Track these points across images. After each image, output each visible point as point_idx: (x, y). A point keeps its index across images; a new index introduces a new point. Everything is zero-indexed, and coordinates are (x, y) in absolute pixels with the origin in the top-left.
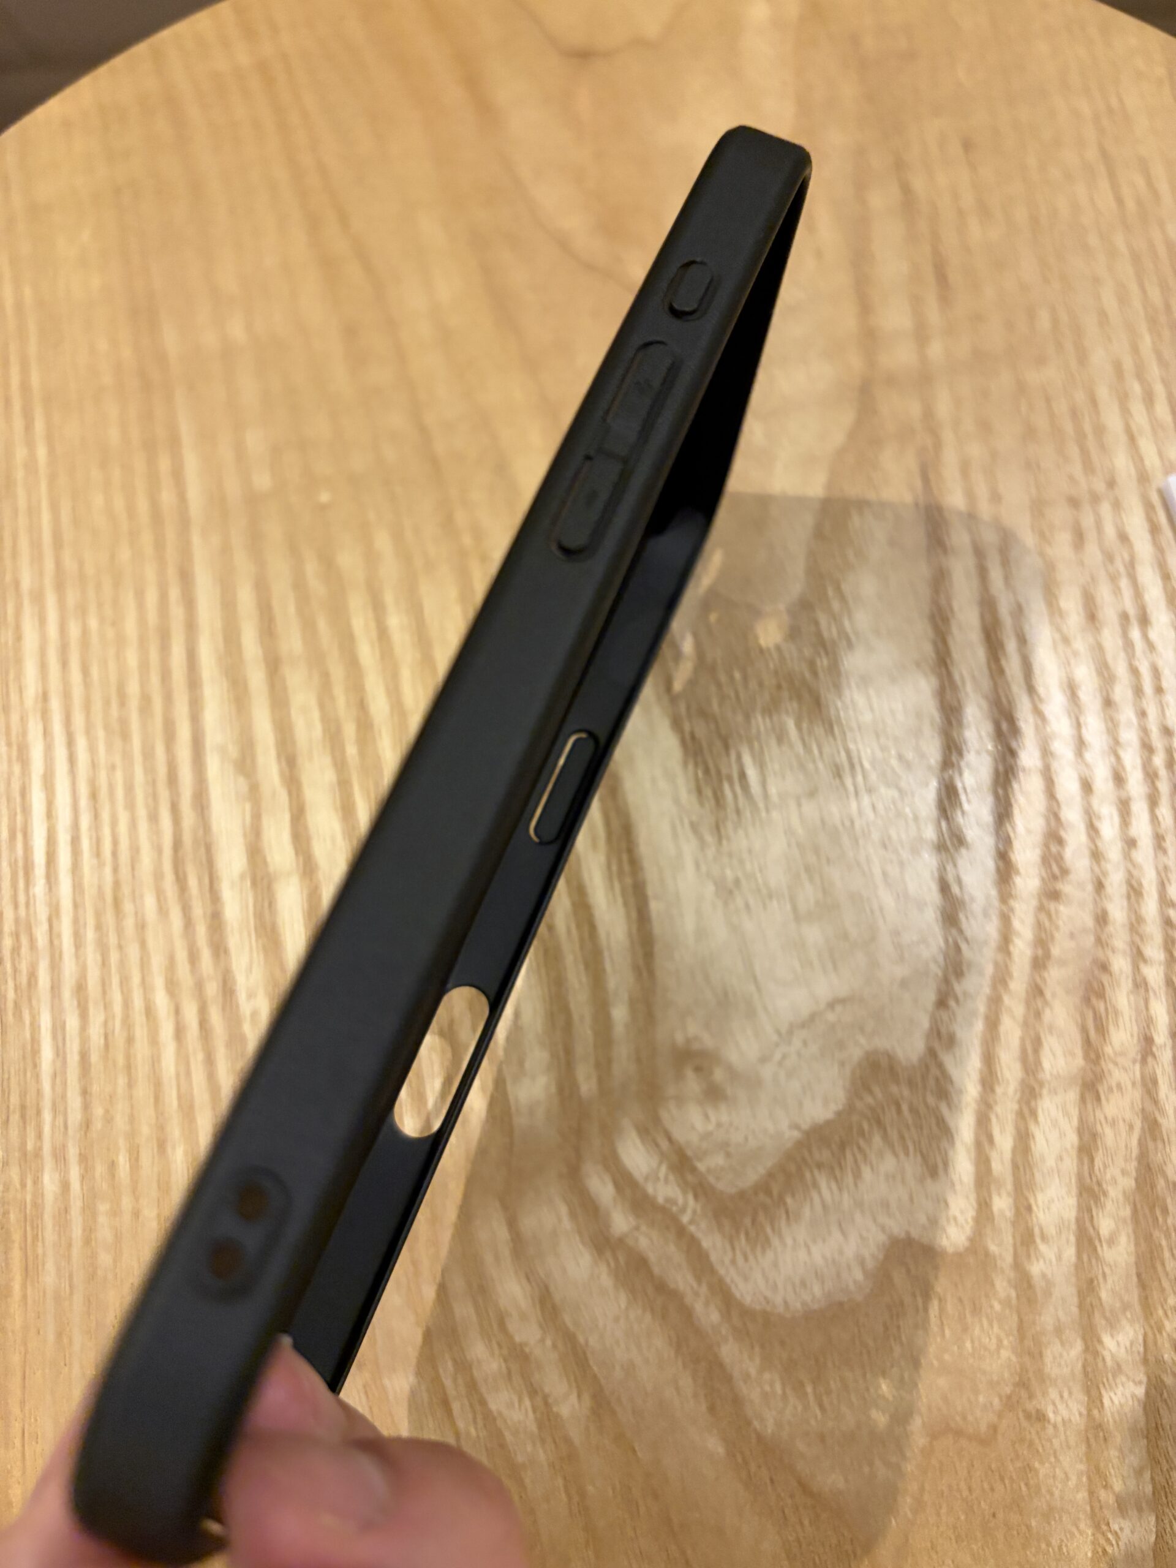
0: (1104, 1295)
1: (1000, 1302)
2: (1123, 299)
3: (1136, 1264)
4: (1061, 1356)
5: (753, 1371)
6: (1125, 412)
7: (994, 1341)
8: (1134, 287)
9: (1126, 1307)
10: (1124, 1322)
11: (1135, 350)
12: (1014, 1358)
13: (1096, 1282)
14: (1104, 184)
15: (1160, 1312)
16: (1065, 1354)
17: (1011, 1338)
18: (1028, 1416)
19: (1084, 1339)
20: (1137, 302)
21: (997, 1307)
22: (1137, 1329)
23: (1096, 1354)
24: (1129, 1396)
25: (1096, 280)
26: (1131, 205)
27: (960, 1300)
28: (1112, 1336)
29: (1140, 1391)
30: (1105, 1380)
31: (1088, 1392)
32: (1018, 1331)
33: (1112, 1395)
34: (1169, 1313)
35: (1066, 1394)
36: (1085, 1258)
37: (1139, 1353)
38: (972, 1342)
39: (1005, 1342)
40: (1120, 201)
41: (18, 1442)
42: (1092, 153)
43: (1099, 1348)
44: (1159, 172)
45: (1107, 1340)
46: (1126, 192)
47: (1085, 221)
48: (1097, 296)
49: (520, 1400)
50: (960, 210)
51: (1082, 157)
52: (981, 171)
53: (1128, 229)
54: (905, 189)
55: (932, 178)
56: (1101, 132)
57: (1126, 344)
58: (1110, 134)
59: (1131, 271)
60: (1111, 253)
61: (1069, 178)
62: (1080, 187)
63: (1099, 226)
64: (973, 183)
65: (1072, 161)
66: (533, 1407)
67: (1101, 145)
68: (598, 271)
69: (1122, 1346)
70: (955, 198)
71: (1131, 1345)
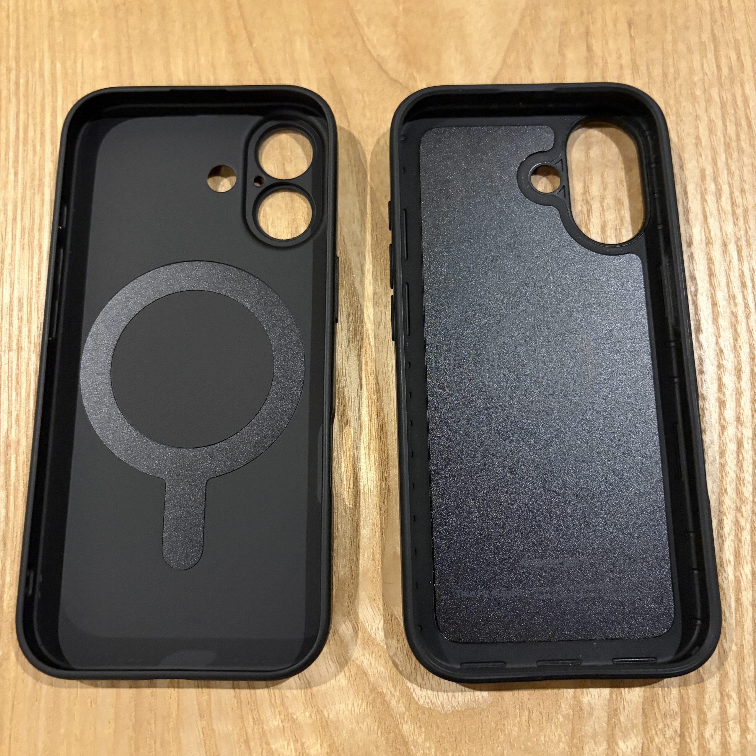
0: (622, 719)
1: (563, 717)
2: (711, 131)
3: (643, 702)
4: (594, 750)
5: (420, 741)
6: (704, 200)
7: (557, 737)
8: (719, 123)
9: (634, 726)
10: (632, 735)
11: (715, 162)
12: (567, 749)
13: (619, 711)
14: (710, 55)
15: (654, 732)
16: (596, 749)
17: (567, 737)
19: (608, 743)
20: (719, 134)
21: (561, 719)
22: (639, 740)
23: (614, 751)
25: (697, 117)
26: (725, 71)
27: (541, 713)
28: (624, 742)
32: (571, 734)
34: (658, 733)
36: (614, 696)
37: (638, 753)
38: (545, 737)
39: (563, 739)
40: (719, 68)
41: (7, 741)
42: (706, 36)
43: (616, 747)
44: (745, 49)
45: (621, 744)
46: (723, 62)
47: (696, 78)
48: (697, 127)
49: (288, 744)
50: (621, 65)
51: (700, 38)
52: (637, 41)
53: (721, 86)
54: (589, 49)
55: (607, 43)
56: (714, 22)
57: (710, 158)
58: (719, 23)
59: (719, 112)
60: (709, 101)
61: (690, 50)
62: (696, 58)
63: (704, 83)
64: (632, 49)
65: (693, 39)
66: (295, 749)
67: (712, 30)
68: (400, 83)
69: (629, 748)
70: (619, 57)
71: (635, 748)
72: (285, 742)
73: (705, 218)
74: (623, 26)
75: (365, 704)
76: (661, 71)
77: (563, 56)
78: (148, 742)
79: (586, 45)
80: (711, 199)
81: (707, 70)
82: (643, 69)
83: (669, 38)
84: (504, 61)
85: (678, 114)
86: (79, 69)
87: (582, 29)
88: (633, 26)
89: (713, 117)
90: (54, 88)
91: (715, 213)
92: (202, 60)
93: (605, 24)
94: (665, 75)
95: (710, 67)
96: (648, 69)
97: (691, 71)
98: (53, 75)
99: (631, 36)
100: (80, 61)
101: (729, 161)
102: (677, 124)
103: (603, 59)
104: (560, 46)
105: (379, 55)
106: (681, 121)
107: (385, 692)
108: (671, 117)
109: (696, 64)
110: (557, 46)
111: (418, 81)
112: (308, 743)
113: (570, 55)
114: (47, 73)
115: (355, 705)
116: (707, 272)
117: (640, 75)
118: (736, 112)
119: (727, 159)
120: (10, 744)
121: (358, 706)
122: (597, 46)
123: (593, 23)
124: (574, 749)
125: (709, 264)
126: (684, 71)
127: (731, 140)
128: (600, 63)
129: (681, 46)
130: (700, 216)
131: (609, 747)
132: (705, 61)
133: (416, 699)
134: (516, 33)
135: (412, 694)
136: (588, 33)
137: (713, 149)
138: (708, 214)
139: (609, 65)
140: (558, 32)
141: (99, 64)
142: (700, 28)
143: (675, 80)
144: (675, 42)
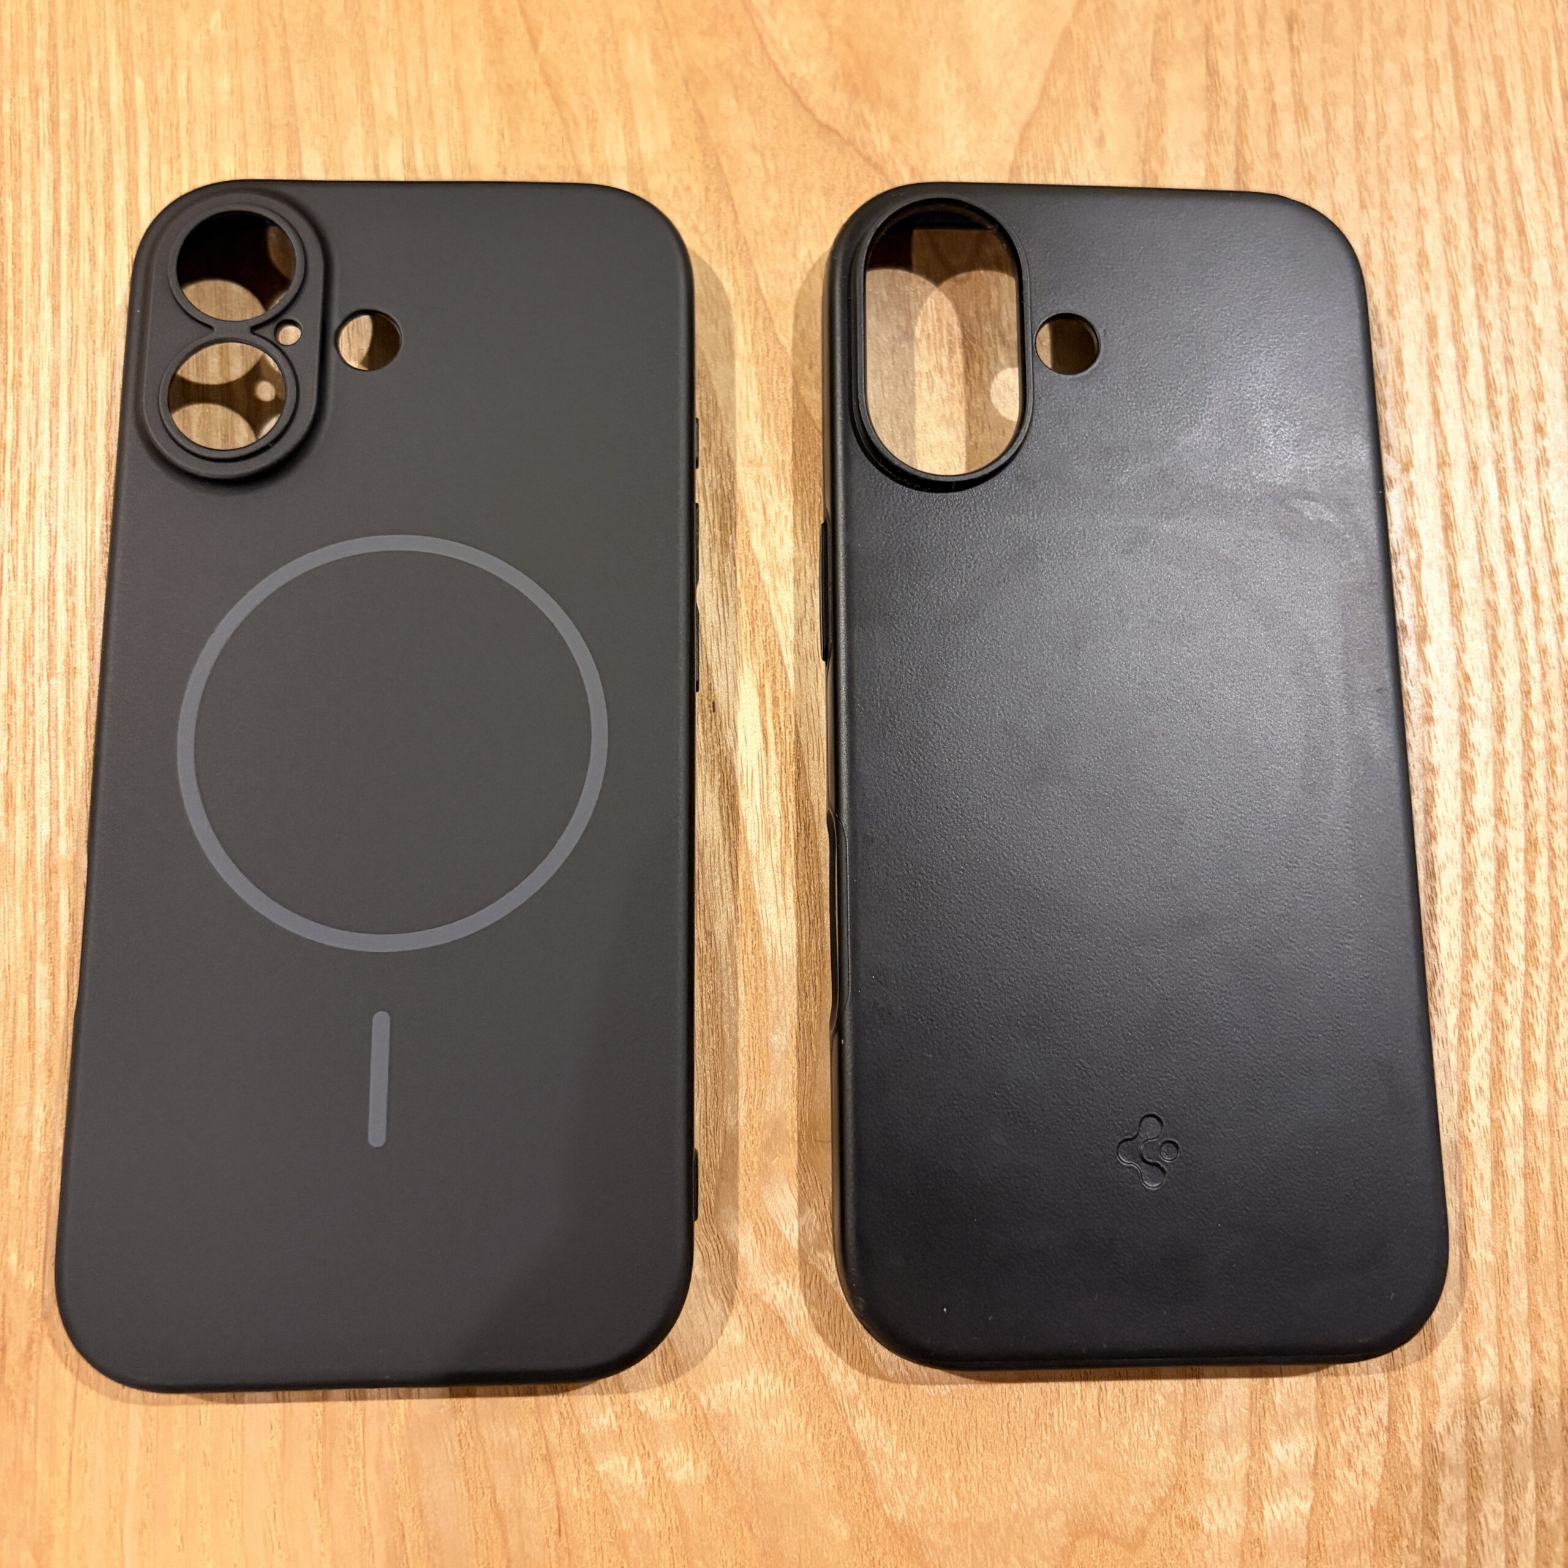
1: (1164, 1397)
2: (1448, 239)
4: (1224, 1460)
5: (888, 1450)
6: (1433, 377)
7: (1153, 1438)
8: (1464, 226)
9: (1300, 1413)
10: (1297, 1430)
12: (1173, 1459)
14: (1447, 88)
15: (1338, 1422)
16: (1228, 1458)
17: (1173, 1437)
18: (1181, 1523)
19: (1251, 1446)
20: (1464, 244)
21: (1161, 1401)
22: (1310, 1438)
23: (1262, 1461)
24: (1292, 1511)
25: (1421, 213)
26: (1475, 119)
28: (1282, 1445)
29: (1305, 1507)
30: (1268, 1491)
31: (1248, 1502)
32: (1181, 1431)
33: (1274, 1508)
34: (1347, 1424)
35: (1224, 1503)
37: (1308, 1463)
38: (1130, 1438)
39: (1166, 1440)
40: (1463, 113)
42: (1439, 48)
43: (1266, 1455)
45: (1277, 1449)
46: (1473, 101)
47: (1419, 134)
48: (1420, 233)
49: (630, 1463)
50: (1274, 105)
51: (1426, 50)
52: (1304, 57)
53: (1467, 150)
54: (1212, 70)
55: (1245, 60)
56: (1455, 20)
57: (1445, 296)
58: (1463, 24)
59: (1463, 204)
60: (1443, 180)
61: (1407, 78)
62: (1419, 91)
63: (1433, 143)
64: (1293, 72)
65: (1414, 55)
66: (643, 1471)
67: (1451, 39)
68: (837, 133)
69: (1292, 1456)
70: (1270, 89)
71: (1302, 1456)
72: (623, 1458)
73: (1437, 413)
74: (1276, 27)
75: (780, 1378)
76: (1351, 118)
77: (1160, 82)
78: (350, 1465)
79: (1204, 61)
80: (1447, 375)
81: (1439, 118)
82: (1316, 112)
83: (1366, 51)
84: (1044, 91)
85: (1383, 204)
86: (182, 94)
87: (1198, 31)
88: (1295, 26)
89: (1451, 210)
90: (131, 132)
91: (1456, 404)
92: (436, 78)
93: (1241, 23)
94: (1359, 127)
95: (1446, 113)
96: (1325, 113)
97: (1409, 119)
98: (128, 104)
99: (1292, 47)
100: (184, 75)
101: (1482, 301)
102: (1382, 224)
103: (1237, 93)
104: (1154, 61)
105: (793, 75)
106: (1391, 218)
107: (819, 1355)
108: (1370, 211)
109: (1420, 107)
110: (1149, 63)
111: (874, 129)
112: (669, 1460)
113: (1175, 82)
114: (115, 100)
115: (762, 1382)
116: (1439, 521)
117: (1311, 126)
118: (1495, 203)
119: (1477, 296)
120: (70, 1473)
121: (766, 1384)
122: (1226, 66)
123: (1218, 19)
124: (1186, 1460)
125: (1443, 505)
126: (1395, 120)
127: (1485, 259)
128: (1233, 100)
129: (1390, 69)
130: (1428, 410)
131: (1253, 1453)
132: (1435, 100)
133: (881, 1367)
134: (1067, 34)
135: (873, 1359)
136: (1208, 37)
137: (1452, 276)
138: (1442, 407)
139: (1251, 104)
140: (1150, 35)
141: (224, 83)
142: (1427, 30)
143: (1380, 135)
144: (1378, 59)
